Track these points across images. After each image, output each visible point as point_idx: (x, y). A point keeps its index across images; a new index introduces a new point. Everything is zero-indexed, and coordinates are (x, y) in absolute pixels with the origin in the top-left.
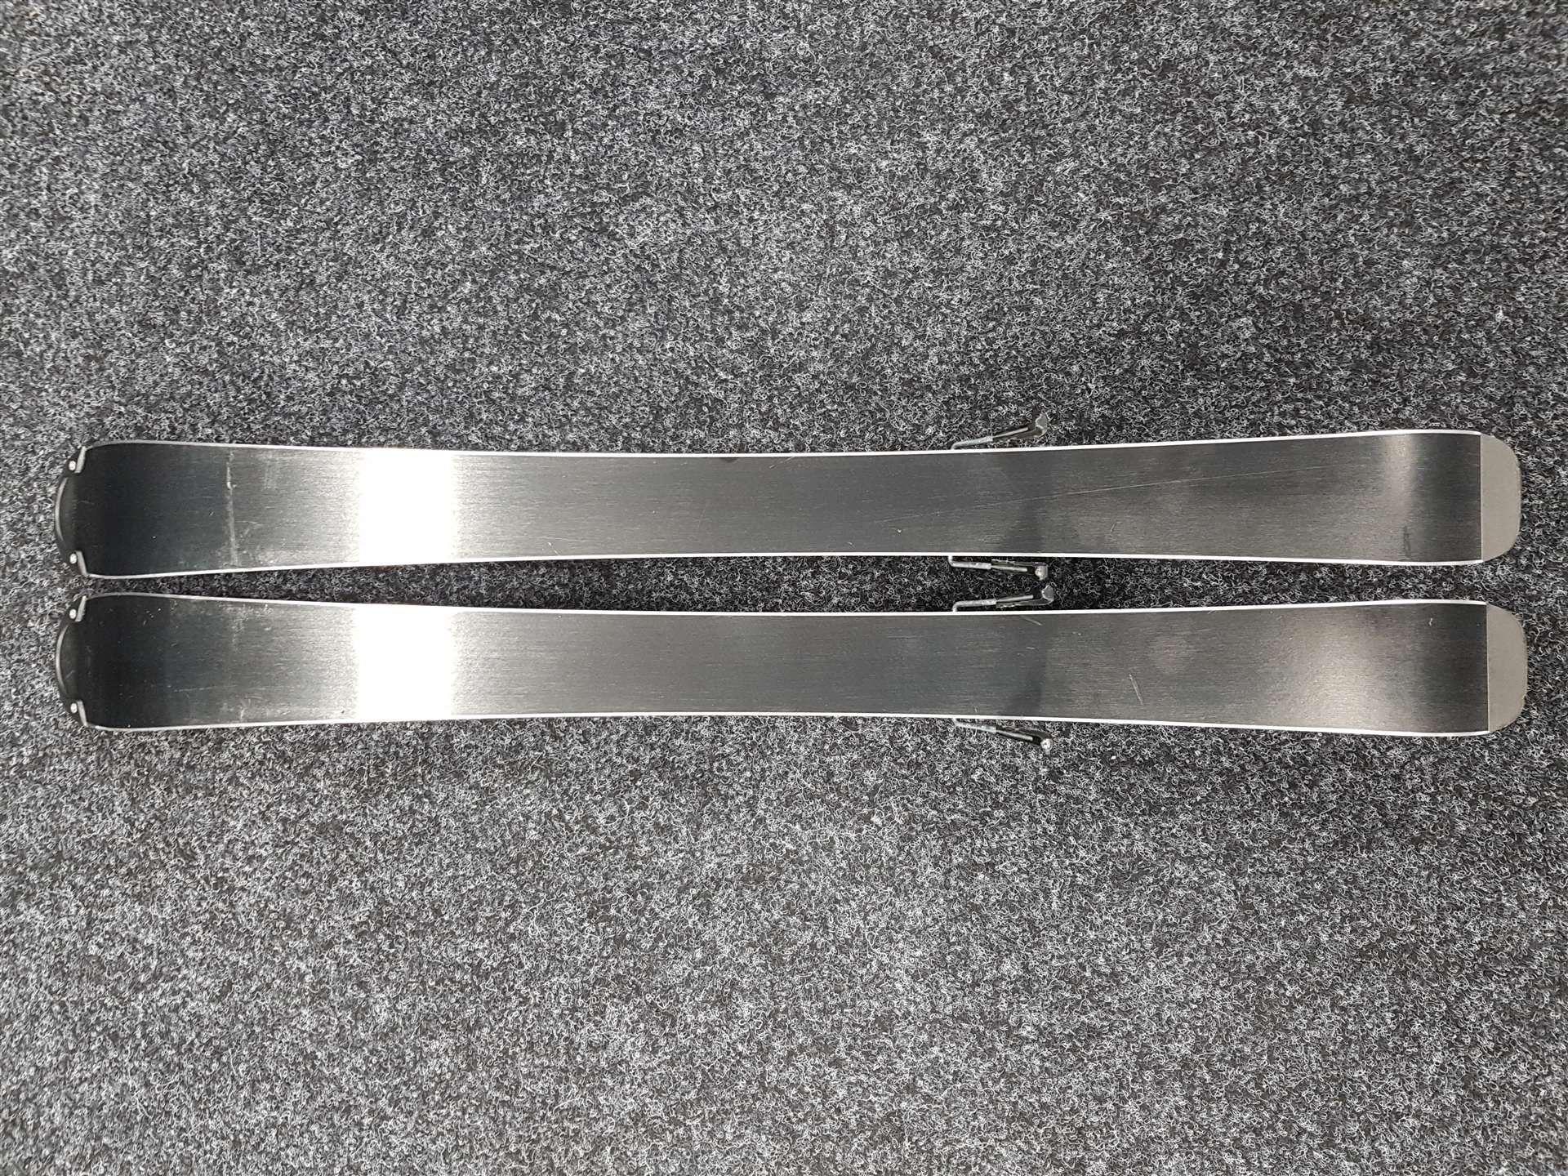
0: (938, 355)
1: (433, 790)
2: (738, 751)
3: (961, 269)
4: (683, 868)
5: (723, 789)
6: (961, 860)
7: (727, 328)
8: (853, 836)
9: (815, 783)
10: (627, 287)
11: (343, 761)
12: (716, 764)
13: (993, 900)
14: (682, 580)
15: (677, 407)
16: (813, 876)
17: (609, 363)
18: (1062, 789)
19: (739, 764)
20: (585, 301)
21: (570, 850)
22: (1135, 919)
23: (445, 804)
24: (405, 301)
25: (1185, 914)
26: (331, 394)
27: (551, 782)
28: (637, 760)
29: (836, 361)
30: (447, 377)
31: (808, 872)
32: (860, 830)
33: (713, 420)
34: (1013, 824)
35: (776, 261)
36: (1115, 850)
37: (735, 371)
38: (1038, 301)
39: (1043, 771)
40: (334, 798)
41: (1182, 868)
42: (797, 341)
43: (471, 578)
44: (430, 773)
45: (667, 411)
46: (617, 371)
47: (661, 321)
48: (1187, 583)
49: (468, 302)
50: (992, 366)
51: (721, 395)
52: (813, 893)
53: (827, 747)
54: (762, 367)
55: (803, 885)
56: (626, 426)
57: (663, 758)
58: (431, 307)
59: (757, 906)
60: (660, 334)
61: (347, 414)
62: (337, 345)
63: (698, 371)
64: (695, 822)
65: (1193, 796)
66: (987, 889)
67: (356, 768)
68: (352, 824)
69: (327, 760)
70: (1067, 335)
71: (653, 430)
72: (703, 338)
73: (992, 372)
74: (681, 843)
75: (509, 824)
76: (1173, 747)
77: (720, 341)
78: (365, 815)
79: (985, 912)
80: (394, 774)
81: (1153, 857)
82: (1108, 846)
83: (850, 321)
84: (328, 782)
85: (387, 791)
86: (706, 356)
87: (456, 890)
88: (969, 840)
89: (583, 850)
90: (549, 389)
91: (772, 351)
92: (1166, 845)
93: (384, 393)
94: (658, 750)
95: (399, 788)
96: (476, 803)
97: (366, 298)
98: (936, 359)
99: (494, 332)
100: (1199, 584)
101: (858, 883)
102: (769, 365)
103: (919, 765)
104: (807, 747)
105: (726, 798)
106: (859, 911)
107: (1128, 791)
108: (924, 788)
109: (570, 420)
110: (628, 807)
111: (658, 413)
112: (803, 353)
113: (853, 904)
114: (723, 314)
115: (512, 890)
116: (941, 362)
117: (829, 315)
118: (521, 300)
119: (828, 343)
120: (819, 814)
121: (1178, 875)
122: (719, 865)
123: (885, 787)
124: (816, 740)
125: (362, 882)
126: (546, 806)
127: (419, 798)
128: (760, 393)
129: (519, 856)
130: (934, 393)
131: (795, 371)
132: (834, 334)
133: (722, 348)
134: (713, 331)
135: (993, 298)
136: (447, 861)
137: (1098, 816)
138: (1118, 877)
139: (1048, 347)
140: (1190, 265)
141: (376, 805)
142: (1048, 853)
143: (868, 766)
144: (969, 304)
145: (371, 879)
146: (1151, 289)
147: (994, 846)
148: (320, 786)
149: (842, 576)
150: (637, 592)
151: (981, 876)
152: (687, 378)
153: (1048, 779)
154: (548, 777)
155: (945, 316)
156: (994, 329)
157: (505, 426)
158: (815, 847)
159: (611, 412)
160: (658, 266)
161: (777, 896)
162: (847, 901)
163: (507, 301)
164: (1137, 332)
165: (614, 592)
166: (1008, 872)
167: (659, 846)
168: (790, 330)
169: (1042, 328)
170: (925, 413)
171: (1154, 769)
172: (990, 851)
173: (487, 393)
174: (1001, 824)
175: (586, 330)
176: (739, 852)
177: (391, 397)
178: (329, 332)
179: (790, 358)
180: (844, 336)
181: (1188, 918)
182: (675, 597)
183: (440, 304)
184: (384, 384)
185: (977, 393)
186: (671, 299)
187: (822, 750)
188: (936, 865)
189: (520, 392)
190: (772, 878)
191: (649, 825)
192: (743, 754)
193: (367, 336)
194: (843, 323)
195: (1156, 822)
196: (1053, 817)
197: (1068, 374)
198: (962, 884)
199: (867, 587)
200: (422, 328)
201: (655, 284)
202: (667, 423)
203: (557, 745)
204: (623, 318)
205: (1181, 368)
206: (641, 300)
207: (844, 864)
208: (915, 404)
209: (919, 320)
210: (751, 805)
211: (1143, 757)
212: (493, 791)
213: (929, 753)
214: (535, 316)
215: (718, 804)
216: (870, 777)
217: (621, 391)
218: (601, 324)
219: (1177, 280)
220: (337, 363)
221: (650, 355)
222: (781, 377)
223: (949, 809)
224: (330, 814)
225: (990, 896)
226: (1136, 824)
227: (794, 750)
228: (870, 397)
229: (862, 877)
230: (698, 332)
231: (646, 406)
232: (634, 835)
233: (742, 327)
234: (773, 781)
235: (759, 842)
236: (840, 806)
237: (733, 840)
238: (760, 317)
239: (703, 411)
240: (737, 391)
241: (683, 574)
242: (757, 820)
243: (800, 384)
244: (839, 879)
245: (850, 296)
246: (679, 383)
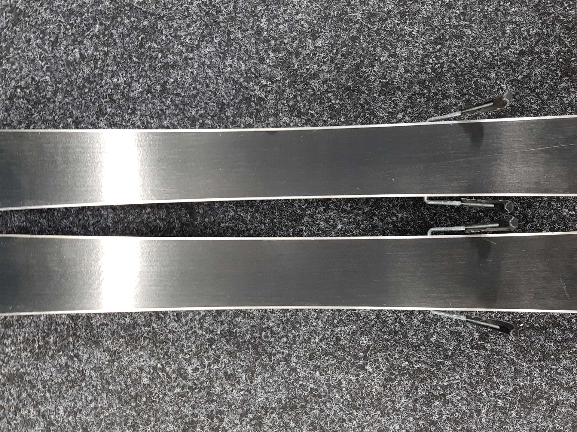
0: (404, 67)
1: (80, 353)
2: (278, 325)
3: (418, 11)
4: (244, 401)
5: (269, 350)
6: (424, 393)
7: (266, 51)
8: (354, 379)
9: (328, 344)
10: (200, 25)
11: (23, 334)
12: (264, 334)
13: (444, 417)
14: (240, 215)
15: (235, 103)
16: (328, 405)
17: (189, 74)
18: (488, 346)
19: (278, 333)
20: (173, 35)
21: (170, 390)
22: (535, 427)
23: (88, 361)
24: (57, 38)
25: (567, 423)
26: (11, 99)
27: (156, 347)
28: (212, 332)
29: (337, 72)
30: (84, 86)
31: (324, 403)
32: (358, 375)
33: (258, 111)
34: (457, 369)
35: (297, 7)
36: (522, 384)
37: (271, 78)
38: (468, 32)
39: (477, 335)
40: (17, 358)
41: (564, 394)
42: (312, 59)
43: (102, 216)
44: (78, 341)
45: (228, 105)
46: (195, 80)
47: (223, 47)
48: (566, 212)
49: (98, 37)
50: (439, 74)
51: (263, 95)
52: (328, 415)
53: (335, 322)
54: (289, 76)
55: (322, 411)
56: (201, 116)
57: (229, 330)
58: (74, 41)
59: (292, 425)
60: (223, 55)
61: (21, 111)
62: (14, 67)
63: (248, 79)
64: (251, 371)
65: (571, 348)
66: (440, 411)
67: (31, 338)
68: (29, 374)
69: (12, 334)
70: (487, 54)
71: (219, 118)
72: (251, 58)
73: (439, 77)
74: (242, 385)
75: (130, 374)
76: (558, 317)
77: (262, 60)
78: (37, 369)
79: (439, 425)
80: (55, 343)
81: (546, 388)
82: (517, 382)
83: (346, 45)
84: (13, 348)
85: (50, 353)
86: (253, 70)
87: (97, 416)
88: (429, 380)
89: (178, 390)
90: (151, 93)
91: (296, 65)
92: (554, 379)
93: (44, 97)
94: (226, 325)
95: (59, 352)
96: (109, 360)
97: (32, 36)
98: (403, 70)
99: (114, 56)
100: (573, 213)
101: (358, 409)
102: (294, 75)
103: (396, 332)
104: (322, 321)
105: (270, 355)
106: (358, 427)
107: (531, 346)
108: (400, 348)
109: (165, 113)
110: (207, 362)
111: (222, 107)
112: (316, 67)
113: (354, 422)
114: (264, 42)
115: (133, 416)
116: (406, 72)
117: (333, 42)
118: (132, 35)
119: (332, 60)
120: (331, 365)
121: (561, 398)
122: (267, 399)
123: (374, 347)
124: (328, 317)
125: (36, 411)
126: (153, 362)
127: (71, 358)
128: (288, 93)
129: (137, 394)
130: (402, 91)
131: (311, 79)
132: (337, 54)
133: (263, 64)
134: (257, 53)
135: (439, 30)
136: (90, 398)
137: (511, 363)
138: (524, 401)
139: (475, 61)
140: (565, 8)
141: (44, 362)
142: (480, 387)
143: (363, 334)
144: (423, 34)
145: (42, 409)
146: (540, 25)
147: (445, 383)
148: (8, 350)
149: (344, 211)
150: (211, 223)
151: (437, 403)
152: (241, 84)
153: (480, 340)
154: (154, 343)
155: (408, 42)
156: (440, 50)
157: (123, 117)
158: (329, 386)
159: (191, 107)
160: (220, 12)
161: (305, 418)
162: (350, 420)
163: (123, 37)
164: (531, 52)
165: (196, 223)
166: (455, 400)
167: (228, 387)
168: (308, 52)
169: (471, 49)
170: (396, 105)
171: (547, 332)
172: (443, 387)
173: (111, 96)
174: (449, 369)
175: (174, 54)
176: (279, 390)
177: (49, 100)
178: (9, 59)
179: (307, 70)
180: (343, 55)
181: (569, 426)
182: (236, 226)
183: (79, 39)
184: (44, 91)
185: (430, 90)
186: (229, 33)
187: (333, 323)
188: (407, 396)
189: (132, 94)
190: (301, 407)
191: (221, 374)
192: (281, 326)
193: (33, 60)
194: (342, 47)
195: (547, 365)
196: (483, 364)
197: (489, 79)
198: (425, 408)
199: (360, 218)
200: (68, 55)
201: (219, 23)
202: (229, 114)
203: (159, 323)
204: (198, 46)
205: (560, 75)
206: (210, 34)
207: (348, 397)
208: (390, 99)
209: (391, 45)
210: (287, 360)
211: (539, 324)
212: (118, 353)
213: (402, 325)
214: (141, 46)
215: (266, 360)
216: (365, 341)
217: (198, 93)
218: (184, 50)
219: (556, 18)
220: (14, 78)
221: (216, 70)
222: (302, 82)
223: (416, 361)
224: (15, 368)
225: (443, 415)
226: (535, 367)
227: (314, 324)
228: (361, 95)
229: (360, 405)
230: (247, 54)
231: (214, 103)
232: (211, 380)
233: (276, 50)
234: (301, 344)
235: (292, 384)
236: (345, 359)
237: (275, 382)
238: (287, 43)
239: (251, 105)
240: (274, 92)
241: (240, 212)
242: (291, 369)
243: (314, 87)
244: (345, 406)
245: (346, 30)
246: (236, 87)
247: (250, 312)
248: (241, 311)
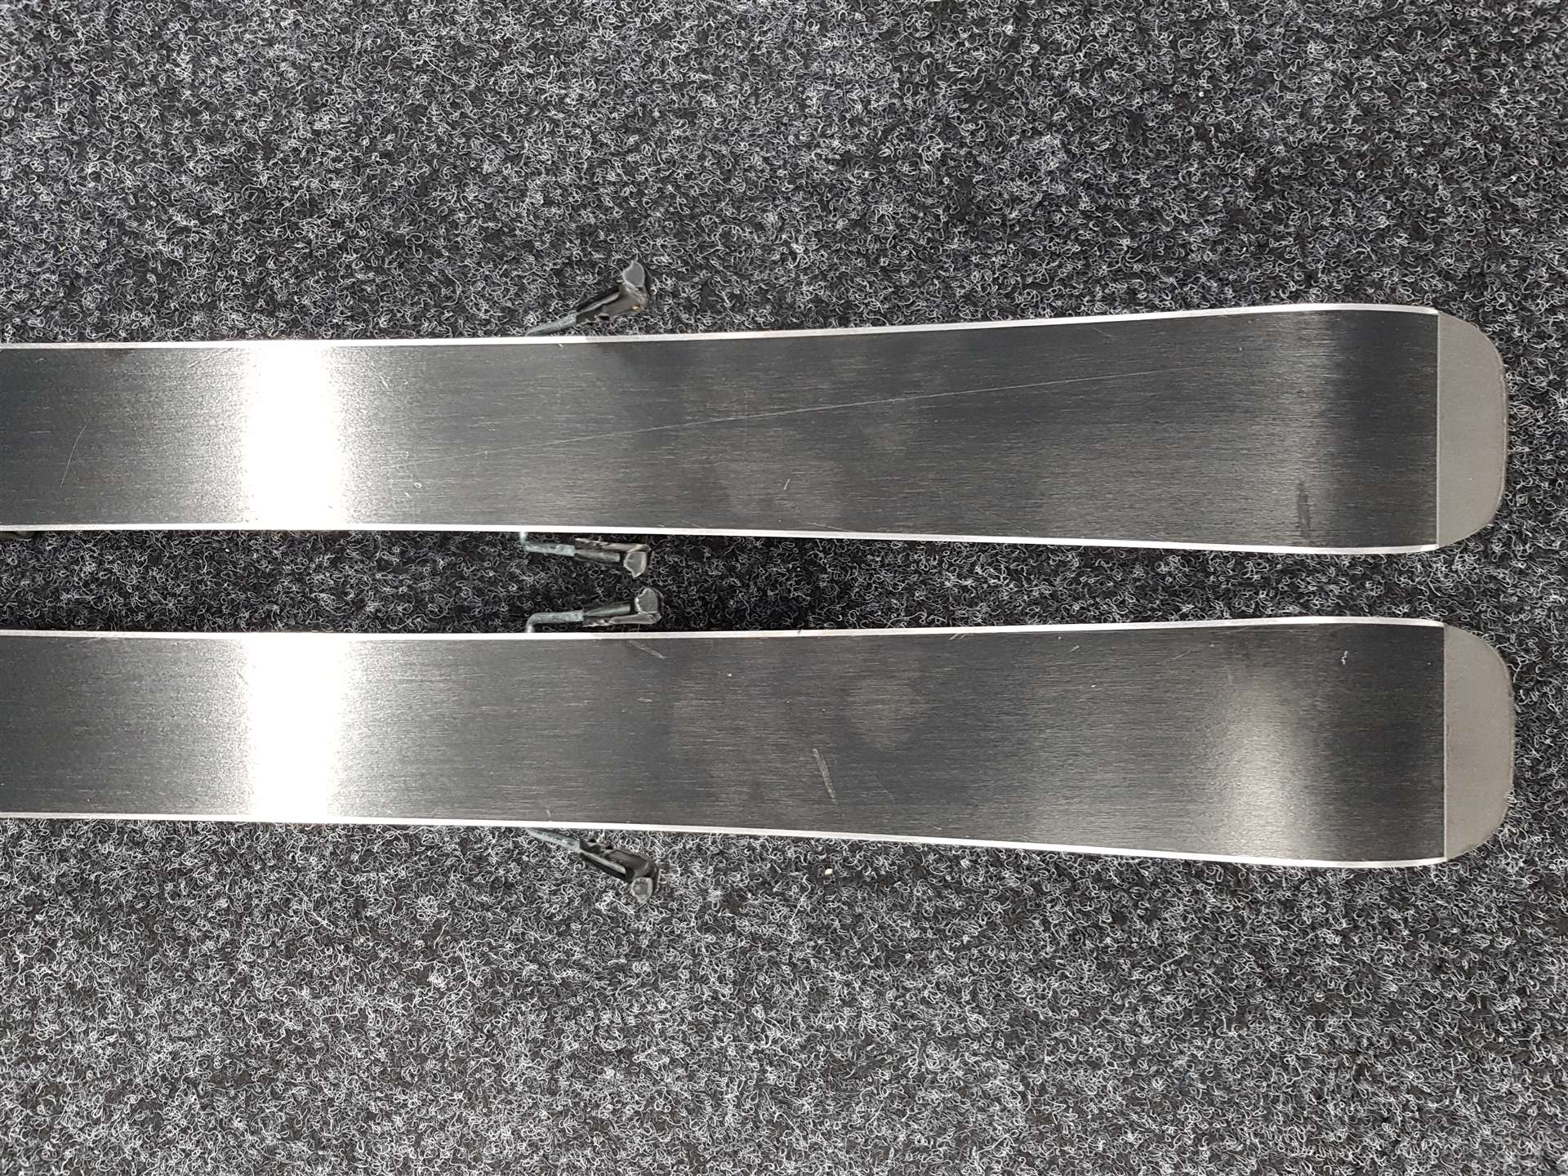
0: (544, 188)
3: (582, 44)
4: (115, 1060)
6: (576, 1046)
7: (188, 140)
8: (398, 1007)
9: (333, 919)
10: (20, 67)
12: (169, 887)
13: (628, 1111)
15: (105, 274)
16: (331, 1074)
18: (745, 925)
19: (207, 886)
22: (861, 1141)
25: (943, 1130)
29: (372, 198)
32: (410, 997)
33: (165, 296)
34: (663, 985)
35: (270, 27)
36: (829, 1027)
38: (710, 101)
39: (715, 895)
41: (936, 1055)
42: (306, 162)
47: (78, 128)
48: (950, 581)
50: (634, 210)
54: (247, 207)
55: (315, 1089)
56: (18, 306)
60: (77, 150)
63: (140, 212)
65: (957, 935)
66: (619, 1094)
70: (757, 160)
71: (65, 313)
72: (149, 157)
73: (633, 222)
74: (111, 1018)
76: (926, 854)
77: (176, 163)
79: (615, 1131)
81: (891, 1038)
82: (817, 1022)
83: (395, 130)
86: (153, 187)
88: (590, 1013)
91: (264, 178)
92: (913, 1017)
94: (73, 861)
98: (539, 198)
100: (969, 582)
101: (406, 1086)
102: (260, 203)
103: (509, 887)
104: (322, 857)
105: (187, 941)
107: (853, 926)
108: (516, 927)
112: (315, 183)
114: (183, 117)
116: (548, 202)
117: (360, 119)
119: (358, 166)
120: (342, 971)
121: (931, 1067)
123: (453, 925)
124: (336, 845)
130: (538, 255)
134: (166, 144)
135: (635, 94)
137: (802, 970)
138: (835, 1071)
139: (727, 180)
140: (961, 44)
142: (720, 1033)
143: (424, 889)
144: (594, 104)
146: (896, 85)
147: (632, 1021)
149: (383, 566)
150: (35, 592)
151: (609, 1073)
152: (121, 224)
153: (723, 908)
155: (556, 123)
156: (636, 148)
158: (335, 1025)
160: (73, 33)
161: (271, 1108)
162: (388, 1116)
164: (873, 159)
166: (654, 1065)
167: (74, 1022)
168: (293, 143)
169: (717, 147)
170: (522, 288)
171: (894, 890)
172: (625, 1030)
174: (643, 985)
179: (294, 191)
181: (948, 1138)
182: (99, 599)
185: (609, 256)
186: (96, 90)
187: (347, 862)
188: (535, 1055)
190: (263, 1078)
192: (213, 869)
194: (384, 135)
195: (895, 979)
196: (730, 972)
197: (760, 227)
198: (578, 1086)
199: (426, 585)
201: (67, 65)
202: (88, 302)
205: (943, 219)
206: (45, 92)
207: (382, 1054)
208: (506, 274)
209: (511, 130)
210: (227, 954)
211: (876, 870)
213: (525, 867)
216: (428, 907)
217: (11, 247)
219: (937, 69)
221: (59, 187)
222: (278, 223)
223: (558, 961)
225: (625, 1105)
226: (864, 982)
227: (300, 862)
228: (431, 261)
229: (412, 1076)
230: (140, 147)
231: (53, 273)
232: (33, 1004)
233: (214, 138)
234: (266, 915)
235: (240, 1018)
236: (376, 957)
237: (196, 1013)
238: (244, 120)
239: (148, 281)
240: (205, 247)
241: (112, 562)
242: (238, 981)
243: (311, 235)
244: (374, 1079)
245: (395, 88)
246: (108, 233)
247: (134, 831)
248: (110, 825)
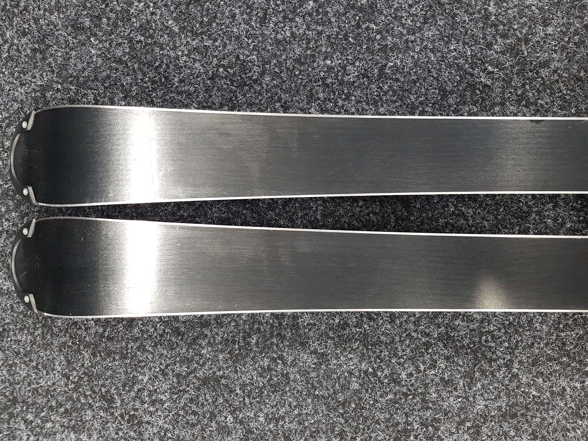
1: (285, 354)
2: (499, 330)
5: (489, 355)
11: (220, 334)
14: (461, 210)
17: (410, 59)
20: (393, 16)
21: (381, 396)
23: (294, 364)
24: (265, 14)
26: (212, 79)
27: (368, 349)
28: (428, 335)
30: (294, 68)
31: (547, 411)
37: (498, 65)
40: (215, 360)
43: (311, 208)
44: (282, 342)
45: (451, 93)
46: (416, 64)
49: (310, 15)
51: (489, 83)
52: (550, 424)
53: (561, 326)
58: (285, 18)
59: (512, 433)
61: (224, 93)
62: (217, 44)
64: (469, 376)
67: (230, 339)
68: (226, 378)
69: (209, 334)
75: (339, 378)
78: (236, 372)
80: (257, 343)
84: (210, 349)
85: (252, 355)
87: (300, 423)
89: (390, 396)
90: (368, 77)
93: (250, 78)
95: (261, 353)
96: (315, 364)
97: (237, 11)
99: (329, 37)
106: (582, 437)
109: (381, 99)
110: (422, 368)
111: (444, 94)
113: (579, 432)
115: (341, 424)
118: (348, 15)
122: (486, 406)
125: (234, 418)
126: (364, 366)
127: (274, 360)
128: (516, 81)
129: (345, 401)
131: (540, 67)
132: (568, 42)
136: (295, 404)
141: (244, 365)
145: (241, 416)
148: (204, 351)
154: (364, 345)
157: (336, 103)
159: (411, 93)
163: (338, 14)
165: (412, 218)
173: (324, 79)
175: (393, 36)
176: (500, 397)
177: (255, 81)
178: (210, 35)
180: (575, 44)
183: (290, 16)
184: (250, 71)
189: (346, 78)
191: (437, 379)
193: (238, 38)
200: (277, 33)
203: (372, 323)
204: (420, 29)
212: (326, 356)
214: (358, 26)
218: (405, 32)
220: (216, 56)
224: (211, 372)
